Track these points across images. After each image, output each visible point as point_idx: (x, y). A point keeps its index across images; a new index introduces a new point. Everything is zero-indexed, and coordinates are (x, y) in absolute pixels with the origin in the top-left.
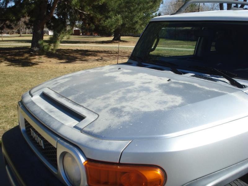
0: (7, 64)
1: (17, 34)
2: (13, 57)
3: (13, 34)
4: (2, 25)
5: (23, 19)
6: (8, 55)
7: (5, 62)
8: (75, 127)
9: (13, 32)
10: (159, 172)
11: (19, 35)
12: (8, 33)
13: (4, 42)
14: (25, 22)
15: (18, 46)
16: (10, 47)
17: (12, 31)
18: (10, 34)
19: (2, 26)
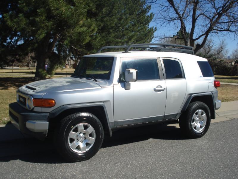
0: (15, 88)
1: (26, 67)
2: (20, 83)
3: (23, 67)
4: (13, 58)
5: (30, 55)
6: (16, 82)
7: (14, 87)
8: (33, 92)
9: (23, 65)
10: (53, 101)
11: (28, 68)
12: (18, 66)
13: (14, 73)
14: (31, 57)
15: (25, 77)
16: (19, 77)
17: (21, 64)
18: (21, 67)
19: (13, 60)
